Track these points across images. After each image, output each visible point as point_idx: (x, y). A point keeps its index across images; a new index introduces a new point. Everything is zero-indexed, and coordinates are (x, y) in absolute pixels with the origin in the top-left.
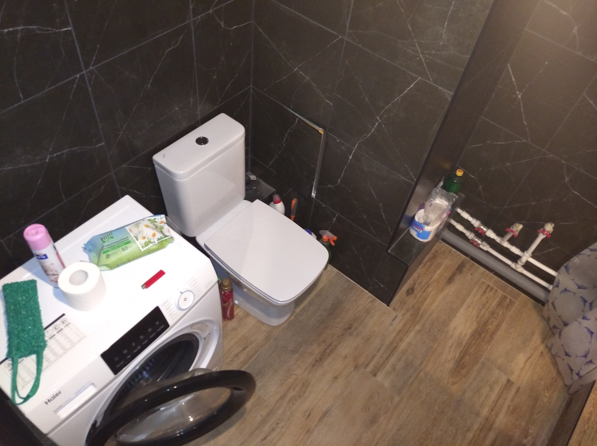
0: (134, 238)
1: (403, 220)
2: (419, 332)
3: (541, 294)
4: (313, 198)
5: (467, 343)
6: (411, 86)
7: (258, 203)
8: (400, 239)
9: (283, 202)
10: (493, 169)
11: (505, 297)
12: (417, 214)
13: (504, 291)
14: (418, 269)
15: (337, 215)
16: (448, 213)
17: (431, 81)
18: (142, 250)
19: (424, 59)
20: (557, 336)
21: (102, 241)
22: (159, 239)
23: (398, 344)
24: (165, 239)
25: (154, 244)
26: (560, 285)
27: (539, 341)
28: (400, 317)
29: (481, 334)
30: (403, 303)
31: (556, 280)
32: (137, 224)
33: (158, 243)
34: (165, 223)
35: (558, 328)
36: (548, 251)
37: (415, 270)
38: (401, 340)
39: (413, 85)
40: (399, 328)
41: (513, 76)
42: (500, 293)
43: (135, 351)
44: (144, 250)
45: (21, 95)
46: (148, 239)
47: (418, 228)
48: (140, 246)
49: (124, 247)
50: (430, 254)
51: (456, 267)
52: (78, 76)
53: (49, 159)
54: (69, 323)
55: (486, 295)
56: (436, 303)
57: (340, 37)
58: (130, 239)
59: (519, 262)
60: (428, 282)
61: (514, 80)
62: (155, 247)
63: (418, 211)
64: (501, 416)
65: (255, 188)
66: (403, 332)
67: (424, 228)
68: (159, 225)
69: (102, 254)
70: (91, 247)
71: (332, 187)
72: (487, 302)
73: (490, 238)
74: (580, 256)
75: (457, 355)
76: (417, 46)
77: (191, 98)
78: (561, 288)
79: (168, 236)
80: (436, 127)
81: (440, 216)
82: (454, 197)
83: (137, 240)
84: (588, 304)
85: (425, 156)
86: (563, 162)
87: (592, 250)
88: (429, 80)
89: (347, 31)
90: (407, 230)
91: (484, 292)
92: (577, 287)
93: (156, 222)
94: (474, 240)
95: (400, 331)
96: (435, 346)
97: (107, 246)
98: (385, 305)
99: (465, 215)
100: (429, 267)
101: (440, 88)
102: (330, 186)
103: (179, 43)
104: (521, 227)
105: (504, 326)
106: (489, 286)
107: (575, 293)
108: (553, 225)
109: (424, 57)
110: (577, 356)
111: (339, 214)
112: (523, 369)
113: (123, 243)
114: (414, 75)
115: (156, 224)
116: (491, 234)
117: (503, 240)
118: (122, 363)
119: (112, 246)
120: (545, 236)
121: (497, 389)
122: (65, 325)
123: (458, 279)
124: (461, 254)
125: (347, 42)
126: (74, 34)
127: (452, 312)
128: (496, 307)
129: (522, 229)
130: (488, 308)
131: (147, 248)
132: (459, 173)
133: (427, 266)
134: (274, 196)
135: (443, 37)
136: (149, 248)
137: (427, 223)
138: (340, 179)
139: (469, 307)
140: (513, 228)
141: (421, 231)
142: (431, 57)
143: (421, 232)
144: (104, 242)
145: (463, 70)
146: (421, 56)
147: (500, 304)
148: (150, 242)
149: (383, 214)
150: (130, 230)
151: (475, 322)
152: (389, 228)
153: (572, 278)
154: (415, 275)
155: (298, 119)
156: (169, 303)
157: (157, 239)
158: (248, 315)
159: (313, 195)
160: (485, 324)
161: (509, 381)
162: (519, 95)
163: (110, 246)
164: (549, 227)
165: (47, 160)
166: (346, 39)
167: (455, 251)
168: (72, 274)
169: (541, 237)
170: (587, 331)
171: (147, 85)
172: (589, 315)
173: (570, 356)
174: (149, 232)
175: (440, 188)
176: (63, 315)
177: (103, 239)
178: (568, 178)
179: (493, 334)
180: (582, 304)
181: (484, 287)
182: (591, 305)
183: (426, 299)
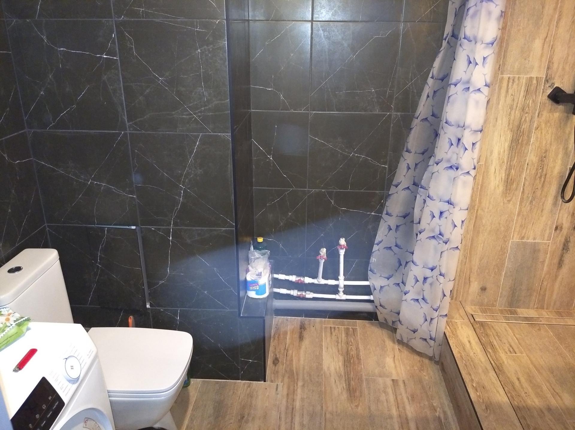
1: (240, 287)
2: (303, 386)
3: (368, 307)
4: (149, 309)
5: (345, 372)
6: (198, 144)
11: (348, 329)
12: (246, 276)
13: (343, 325)
15: (179, 311)
17: (210, 132)
19: (198, 117)
23: (293, 405)
25: (11, 327)
26: (376, 288)
27: (391, 344)
28: (280, 385)
29: (350, 361)
30: (276, 373)
35: (396, 321)
36: (352, 268)
38: (293, 400)
39: (198, 142)
40: (285, 393)
42: (342, 328)
46: (2, 324)
47: (254, 286)
51: (299, 327)
55: (334, 334)
56: (302, 359)
57: (123, 133)
59: (339, 291)
60: (285, 348)
61: (261, 148)
64: (408, 407)
66: (291, 394)
67: (259, 282)
71: (163, 282)
72: (338, 338)
73: (309, 284)
75: (344, 385)
76: (189, 110)
78: (378, 288)
86: (323, 190)
87: (378, 244)
88: (208, 132)
89: (127, 125)
90: (246, 295)
91: (331, 333)
92: (386, 280)
94: (299, 294)
95: (288, 395)
96: (323, 389)
98: (262, 382)
99: (282, 277)
100: (278, 338)
101: (219, 134)
102: (161, 282)
104: (325, 250)
105: (361, 347)
106: (331, 327)
107: (388, 285)
108: (343, 239)
110: (421, 326)
111: (181, 309)
112: (396, 367)
114: (196, 134)
116: (308, 280)
117: (319, 279)
120: (344, 250)
121: (390, 391)
123: (306, 334)
124: (296, 317)
125: (130, 133)
127: (319, 358)
128: (346, 338)
129: (327, 251)
130: (342, 341)
132: (260, 240)
133: (276, 338)
135: (205, 94)
137: (259, 274)
138: (168, 268)
139: (327, 348)
140: (320, 255)
141: (258, 286)
142: (203, 114)
143: (258, 288)
145: (229, 112)
146: (195, 116)
147: (347, 334)
149: (221, 277)
151: (339, 356)
152: (232, 289)
153: (380, 276)
154: (271, 349)
155: (106, 229)
157: (14, 322)
159: (148, 306)
160: (348, 352)
161: (393, 380)
162: (271, 157)
164: (342, 242)
166: (128, 132)
167: (291, 318)
169: (342, 252)
170: (414, 301)
173: (417, 330)
178: (333, 201)
179: (358, 356)
180: (398, 287)
181: (329, 330)
182: (403, 283)
183: (292, 360)
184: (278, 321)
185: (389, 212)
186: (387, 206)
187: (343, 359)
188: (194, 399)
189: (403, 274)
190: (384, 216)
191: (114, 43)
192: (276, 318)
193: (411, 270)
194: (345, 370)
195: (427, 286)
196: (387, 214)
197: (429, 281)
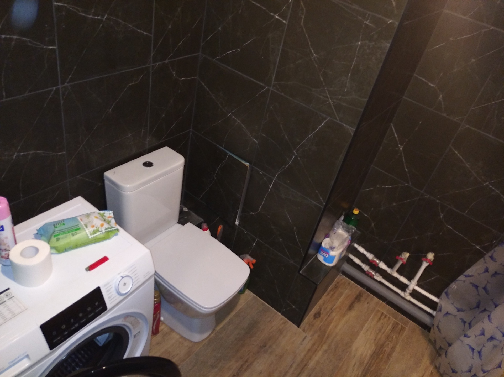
0: (84, 226)
1: (312, 246)
2: (326, 351)
3: (426, 320)
4: (237, 226)
5: (368, 363)
6: (322, 125)
7: (189, 225)
8: (310, 263)
9: (210, 230)
10: (382, 208)
11: (397, 324)
12: (323, 241)
13: (396, 318)
14: (323, 297)
15: (256, 240)
16: (348, 242)
17: (337, 120)
18: (90, 237)
19: (332, 102)
20: (443, 356)
21: (54, 226)
22: (106, 229)
23: (307, 362)
24: (112, 229)
25: (101, 232)
26: (442, 310)
27: (428, 363)
28: (309, 338)
29: (379, 355)
30: (311, 325)
31: (439, 305)
32: (88, 215)
33: (105, 232)
34: (112, 218)
35: (443, 349)
36: (430, 279)
37: (320, 297)
38: (310, 358)
39: (323, 123)
40: (308, 347)
41: (395, 133)
42: (393, 320)
43: (73, 328)
44: (92, 238)
45: (4, 94)
46: (96, 227)
47: (325, 253)
48: (88, 233)
49: (74, 232)
50: (332, 285)
51: (355, 296)
52: (54, 88)
53: (16, 157)
54: (13, 297)
55: (382, 321)
56: (339, 327)
57: (267, 88)
58: (80, 226)
59: (407, 290)
60: (332, 308)
61: (396, 136)
62: (102, 236)
63: (324, 239)
65: (186, 217)
66: (312, 351)
67: (330, 253)
68: (107, 219)
69: (53, 237)
70: (42, 233)
71: (253, 214)
72: (382, 327)
73: (382, 269)
74: (457, 282)
75: (360, 373)
76: (327, 93)
77: (143, 129)
78: (444, 312)
79: (114, 228)
80: (342, 157)
81: (342, 243)
82: (352, 229)
83: (87, 227)
84: (467, 325)
85: (333, 183)
86: (438, 201)
87: (466, 276)
88: (336, 119)
89: (273, 83)
90: (315, 256)
91: (380, 319)
92: (456, 310)
93: (104, 216)
94: (369, 271)
95: (309, 350)
96: (340, 365)
97: (58, 231)
98: (296, 327)
99: (361, 250)
100: (332, 295)
101: (345, 125)
102: (252, 213)
103: (139, 81)
104: (407, 255)
105: (398, 348)
106: (383, 313)
107: (455, 316)
108: (433, 254)
109: (332, 101)
110: (462, 372)
111: (258, 239)
113: (74, 229)
114: (324, 116)
115: (104, 217)
116: (382, 266)
117: (393, 270)
118: (59, 338)
119: (62, 231)
120: (428, 264)
122: (9, 298)
123: (357, 306)
124: (358, 286)
125: (272, 91)
126: (57, 52)
127: (354, 335)
128: (390, 331)
129: (409, 257)
130: (384, 332)
131: (95, 235)
132: (356, 212)
133: (330, 295)
134: (202, 224)
135: (347, 85)
136: (96, 236)
137: (333, 247)
138: (261, 207)
139: (367, 330)
140: (402, 256)
141: (328, 255)
142: (338, 101)
143: (327, 257)
144: (56, 227)
145: (362, 110)
146: (330, 100)
147: (393, 329)
148: (98, 231)
149: (296, 236)
150: (81, 220)
151: (373, 344)
152: (301, 249)
153: (452, 303)
154: (321, 302)
155: (228, 155)
156: (110, 286)
157: (105, 229)
158: (172, 330)
159: (237, 223)
160: (382, 346)
162: (401, 147)
163: (61, 231)
164: (431, 256)
165: (14, 157)
166: (271, 89)
167: (353, 284)
168: (24, 249)
169: (425, 265)
170: (469, 348)
171: (110, 109)
172: (469, 333)
173: (456, 373)
174: (98, 222)
175: (341, 221)
176: (8, 289)
177: (55, 225)
178: (443, 215)
179: (389, 355)
180: (462, 324)
181: (379, 314)
182: (470, 324)
183: (331, 323)
184: (341, 280)
185: (495, 256)
186: (495, 251)
187: (374, 349)
188: (241, 307)
189: (475, 318)
190: (487, 257)
191: (288, 7)
192: (341, 276)
193: (483, 322)
194: (369, 360)
195: (490, 345)
196: (491, 257)
197: (494, 342)
